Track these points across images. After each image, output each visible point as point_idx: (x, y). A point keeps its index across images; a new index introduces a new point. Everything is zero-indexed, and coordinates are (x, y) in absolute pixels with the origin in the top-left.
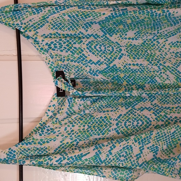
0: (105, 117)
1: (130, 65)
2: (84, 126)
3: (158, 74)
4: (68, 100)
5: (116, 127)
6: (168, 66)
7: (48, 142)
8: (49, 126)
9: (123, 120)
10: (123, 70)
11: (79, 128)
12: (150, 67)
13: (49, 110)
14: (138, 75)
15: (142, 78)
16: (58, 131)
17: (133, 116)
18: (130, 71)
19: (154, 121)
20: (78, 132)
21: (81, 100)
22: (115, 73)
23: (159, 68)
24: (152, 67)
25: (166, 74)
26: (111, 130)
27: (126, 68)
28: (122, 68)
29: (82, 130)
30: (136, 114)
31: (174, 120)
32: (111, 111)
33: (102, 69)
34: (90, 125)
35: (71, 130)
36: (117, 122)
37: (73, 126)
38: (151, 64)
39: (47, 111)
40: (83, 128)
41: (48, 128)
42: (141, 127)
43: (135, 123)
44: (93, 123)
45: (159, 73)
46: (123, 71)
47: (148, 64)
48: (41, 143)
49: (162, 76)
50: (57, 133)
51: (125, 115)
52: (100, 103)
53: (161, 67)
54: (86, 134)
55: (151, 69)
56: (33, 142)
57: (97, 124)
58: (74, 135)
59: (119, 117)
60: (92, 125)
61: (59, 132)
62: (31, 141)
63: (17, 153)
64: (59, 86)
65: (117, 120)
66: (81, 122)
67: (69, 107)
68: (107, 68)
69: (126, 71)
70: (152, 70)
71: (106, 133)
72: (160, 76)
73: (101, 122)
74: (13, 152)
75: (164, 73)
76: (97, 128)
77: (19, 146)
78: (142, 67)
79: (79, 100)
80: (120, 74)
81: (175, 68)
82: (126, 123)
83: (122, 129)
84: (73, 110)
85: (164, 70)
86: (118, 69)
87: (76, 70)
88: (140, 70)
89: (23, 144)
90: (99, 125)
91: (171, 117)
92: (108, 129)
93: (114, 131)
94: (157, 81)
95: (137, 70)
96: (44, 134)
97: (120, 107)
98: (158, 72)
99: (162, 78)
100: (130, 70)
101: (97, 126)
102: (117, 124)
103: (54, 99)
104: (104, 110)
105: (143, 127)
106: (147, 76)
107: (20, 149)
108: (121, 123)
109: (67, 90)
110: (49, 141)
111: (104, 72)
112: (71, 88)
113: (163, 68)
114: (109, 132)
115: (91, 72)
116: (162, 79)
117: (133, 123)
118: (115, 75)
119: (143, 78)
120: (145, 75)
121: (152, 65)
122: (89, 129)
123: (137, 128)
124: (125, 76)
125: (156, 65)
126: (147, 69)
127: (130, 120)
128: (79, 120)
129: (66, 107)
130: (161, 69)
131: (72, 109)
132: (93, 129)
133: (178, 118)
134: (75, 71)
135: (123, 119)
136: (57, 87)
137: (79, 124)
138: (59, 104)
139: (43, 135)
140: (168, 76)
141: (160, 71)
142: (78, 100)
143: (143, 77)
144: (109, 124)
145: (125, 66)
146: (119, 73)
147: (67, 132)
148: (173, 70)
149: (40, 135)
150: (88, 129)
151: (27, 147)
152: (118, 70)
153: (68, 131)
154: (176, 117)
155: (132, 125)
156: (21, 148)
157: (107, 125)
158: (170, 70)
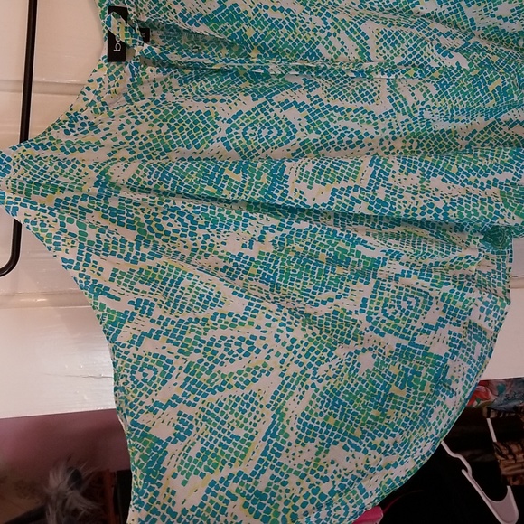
0: (208, 113)
1: (266, 7)
2: (161, 125)
3: (323, 36)
4: (131, 67)
5: (226, 135)
6: (343, 20)
7: (81, 150)
8: (86, 118)
9: (242, 124)
10: (253, 18)
11: (149, 128)
12: (307, 17)
13: (88, 89)
14: (283, 36)
15: (290, 44)
16: (105, 130)
17: (265, 118)
18: (266, 24)
19: (302, 130)
20: (147, 135)
21: (158, 71)
22: (235, 24)
23: (326, 23)
24: (311, 19)
25: (339, 39)
26: (215, 140)
27: (260, 15)
28: (250, 14)
29: (155, 134)
30: (272, 114)
31: (340, 133)
32: (222, 101)
33: (209, 12)
34: (172, 124)
35: (133, 130)
36: (229, 125)
37: (138, 123)
38: (309, 12)
39: (85, 91)
40: (158, 128)
41: (84, 121)
42: (274, 141)
43: (265, 132)
44: (180, 121)
45: (326, 34)
46: (253, 22)
47: (304, 11)
48: (68, 150)
49: (330, 43)
50: (103, 134)
51: (249, 113)
52: (198, 84)
53: (329, 21)
54: (162, 142)
55: (308, 23)
56: (49, 144)
57: (188, 125)
58: (139, 141)
59: (235, 117)
60: (176, 124)
61: (107, 132)
62: (45, 142)
63: (14, 164)
64: (114, 32)
65: (229, 121)
66: (156, 116)
67: (131, 83)
68: (219, 10)
69: (259, 23)
70: (311, 26)
71: (204, 146)
72: (327, 42)
73: (196, 122)
74: (5, 161)
75: (335, 35)
76: (186, 134)
77: (20, 150)
78: (291, 16)
79: (155, 69)
80: (246, 27)
81: (356, 26)
82: (246, 128)
83: (236, 141)
84: (139, 93)
85: (336, 27)
86: (242, 15)
87: (153, 8)
88: (288, 23)
89: (28, 146)
90: (191, 126)
91: (336, 127)
92: (210, 137)
93: (221, 143)
94: (321, 55)
95: (280, 22)
96: (74, 132)
97: (241, 95)
98: (322, 32)
99: (331, 48)
100: (266, 20)
101: (187, 129)
102: (229, 130)
103: (100, 66)
104: (206, 97)
105: (279, 141)
106: (300, 40)
107: (22, 156)
108: (238, 129)
109: (129, 43)
110: (83, 148)
111: (213, 21)
112: (138, 40)
113: (332, 24)
114: (210, 144)
115: (185, 15)
116: (332, 51)
117: (260, 131)
118: (235, 29)
119: (294, 44)
120: (296, 37)
121: (312, 13)
122: (170, 133)
123: (266, 141)
124: (255, 36)
125: (320, 15)
126: (302, 22)
127: (255, 125)
128: (152, 113)
129: (125, 81)
130: (329, 25)
131: (137, 89)
132: (179, 134)
133: (349, 130)
134: (150, 8)
135: (242, 121)
136: (109, 32)
137: (151, 121)
138: (112, 78)
139: (72, 134)
140: (343, 43)
141: (327, 31)
142: (151, 71)
143: (294, 41)
144: (212, 127)
145: (256, 10)
146: (244, 24)
147: (123, 134)
148: (352, 30)
149: (67, 132)
150: (168, 132)
151: (37, 153)
152: (242, 19)
153: (126, 132)
154: (345, 128)
155: (257, 135)
156: (24, 154)
157: (209, 130)
158: (348, 29)
